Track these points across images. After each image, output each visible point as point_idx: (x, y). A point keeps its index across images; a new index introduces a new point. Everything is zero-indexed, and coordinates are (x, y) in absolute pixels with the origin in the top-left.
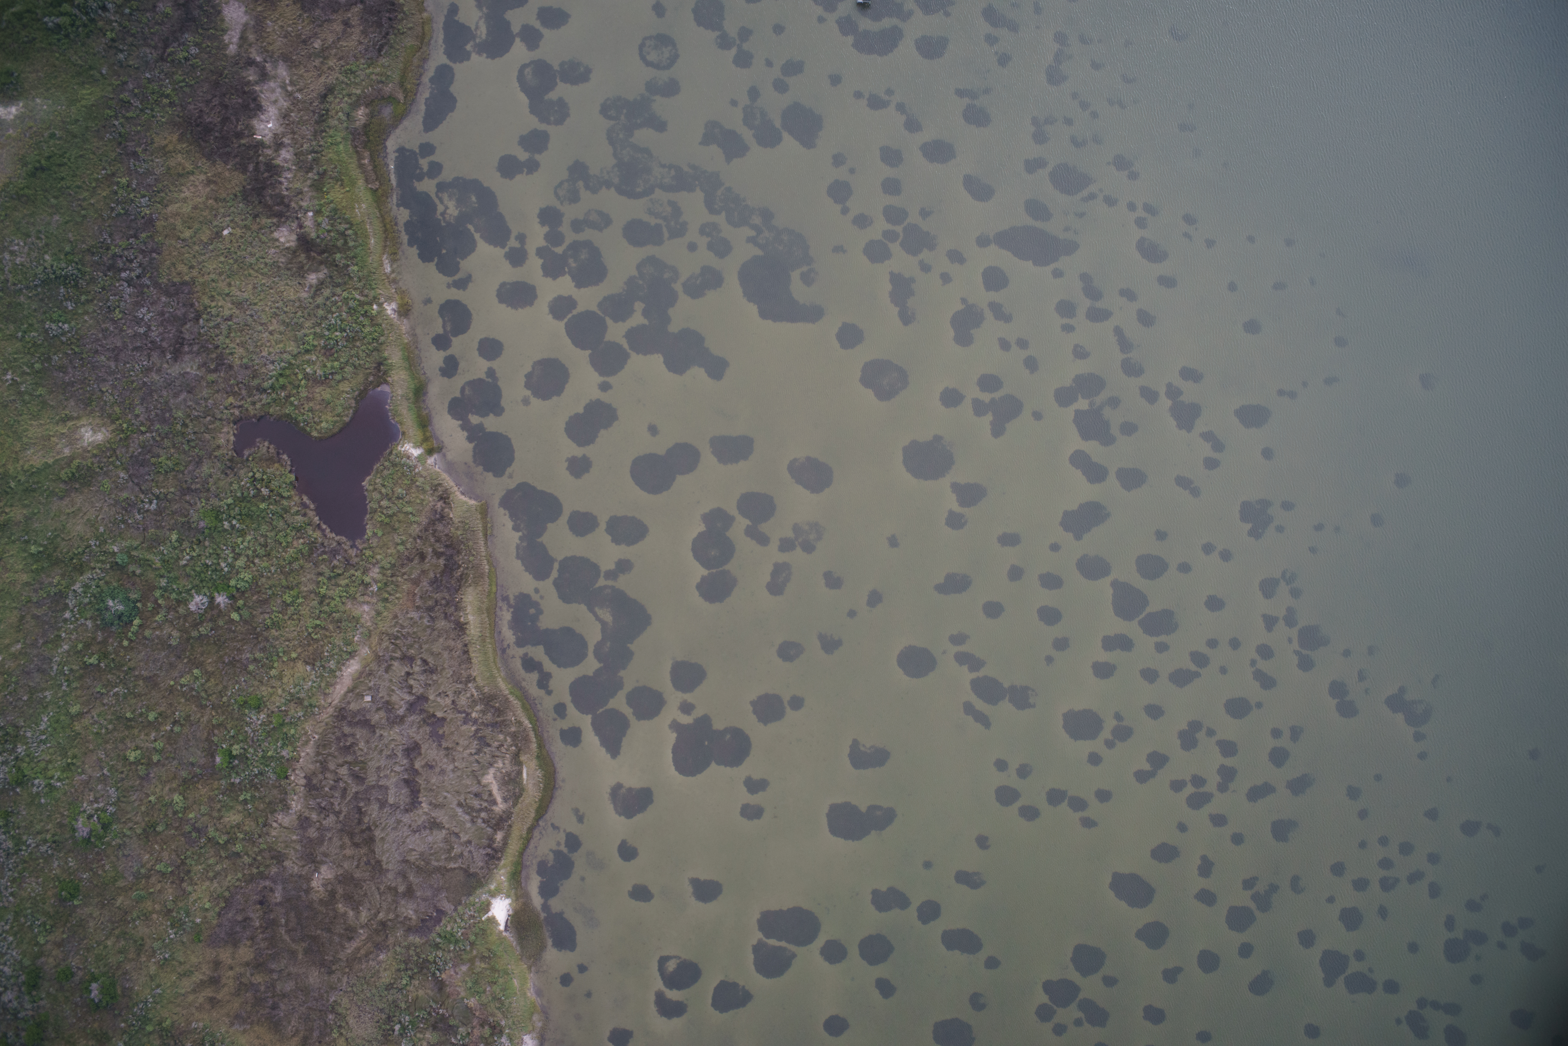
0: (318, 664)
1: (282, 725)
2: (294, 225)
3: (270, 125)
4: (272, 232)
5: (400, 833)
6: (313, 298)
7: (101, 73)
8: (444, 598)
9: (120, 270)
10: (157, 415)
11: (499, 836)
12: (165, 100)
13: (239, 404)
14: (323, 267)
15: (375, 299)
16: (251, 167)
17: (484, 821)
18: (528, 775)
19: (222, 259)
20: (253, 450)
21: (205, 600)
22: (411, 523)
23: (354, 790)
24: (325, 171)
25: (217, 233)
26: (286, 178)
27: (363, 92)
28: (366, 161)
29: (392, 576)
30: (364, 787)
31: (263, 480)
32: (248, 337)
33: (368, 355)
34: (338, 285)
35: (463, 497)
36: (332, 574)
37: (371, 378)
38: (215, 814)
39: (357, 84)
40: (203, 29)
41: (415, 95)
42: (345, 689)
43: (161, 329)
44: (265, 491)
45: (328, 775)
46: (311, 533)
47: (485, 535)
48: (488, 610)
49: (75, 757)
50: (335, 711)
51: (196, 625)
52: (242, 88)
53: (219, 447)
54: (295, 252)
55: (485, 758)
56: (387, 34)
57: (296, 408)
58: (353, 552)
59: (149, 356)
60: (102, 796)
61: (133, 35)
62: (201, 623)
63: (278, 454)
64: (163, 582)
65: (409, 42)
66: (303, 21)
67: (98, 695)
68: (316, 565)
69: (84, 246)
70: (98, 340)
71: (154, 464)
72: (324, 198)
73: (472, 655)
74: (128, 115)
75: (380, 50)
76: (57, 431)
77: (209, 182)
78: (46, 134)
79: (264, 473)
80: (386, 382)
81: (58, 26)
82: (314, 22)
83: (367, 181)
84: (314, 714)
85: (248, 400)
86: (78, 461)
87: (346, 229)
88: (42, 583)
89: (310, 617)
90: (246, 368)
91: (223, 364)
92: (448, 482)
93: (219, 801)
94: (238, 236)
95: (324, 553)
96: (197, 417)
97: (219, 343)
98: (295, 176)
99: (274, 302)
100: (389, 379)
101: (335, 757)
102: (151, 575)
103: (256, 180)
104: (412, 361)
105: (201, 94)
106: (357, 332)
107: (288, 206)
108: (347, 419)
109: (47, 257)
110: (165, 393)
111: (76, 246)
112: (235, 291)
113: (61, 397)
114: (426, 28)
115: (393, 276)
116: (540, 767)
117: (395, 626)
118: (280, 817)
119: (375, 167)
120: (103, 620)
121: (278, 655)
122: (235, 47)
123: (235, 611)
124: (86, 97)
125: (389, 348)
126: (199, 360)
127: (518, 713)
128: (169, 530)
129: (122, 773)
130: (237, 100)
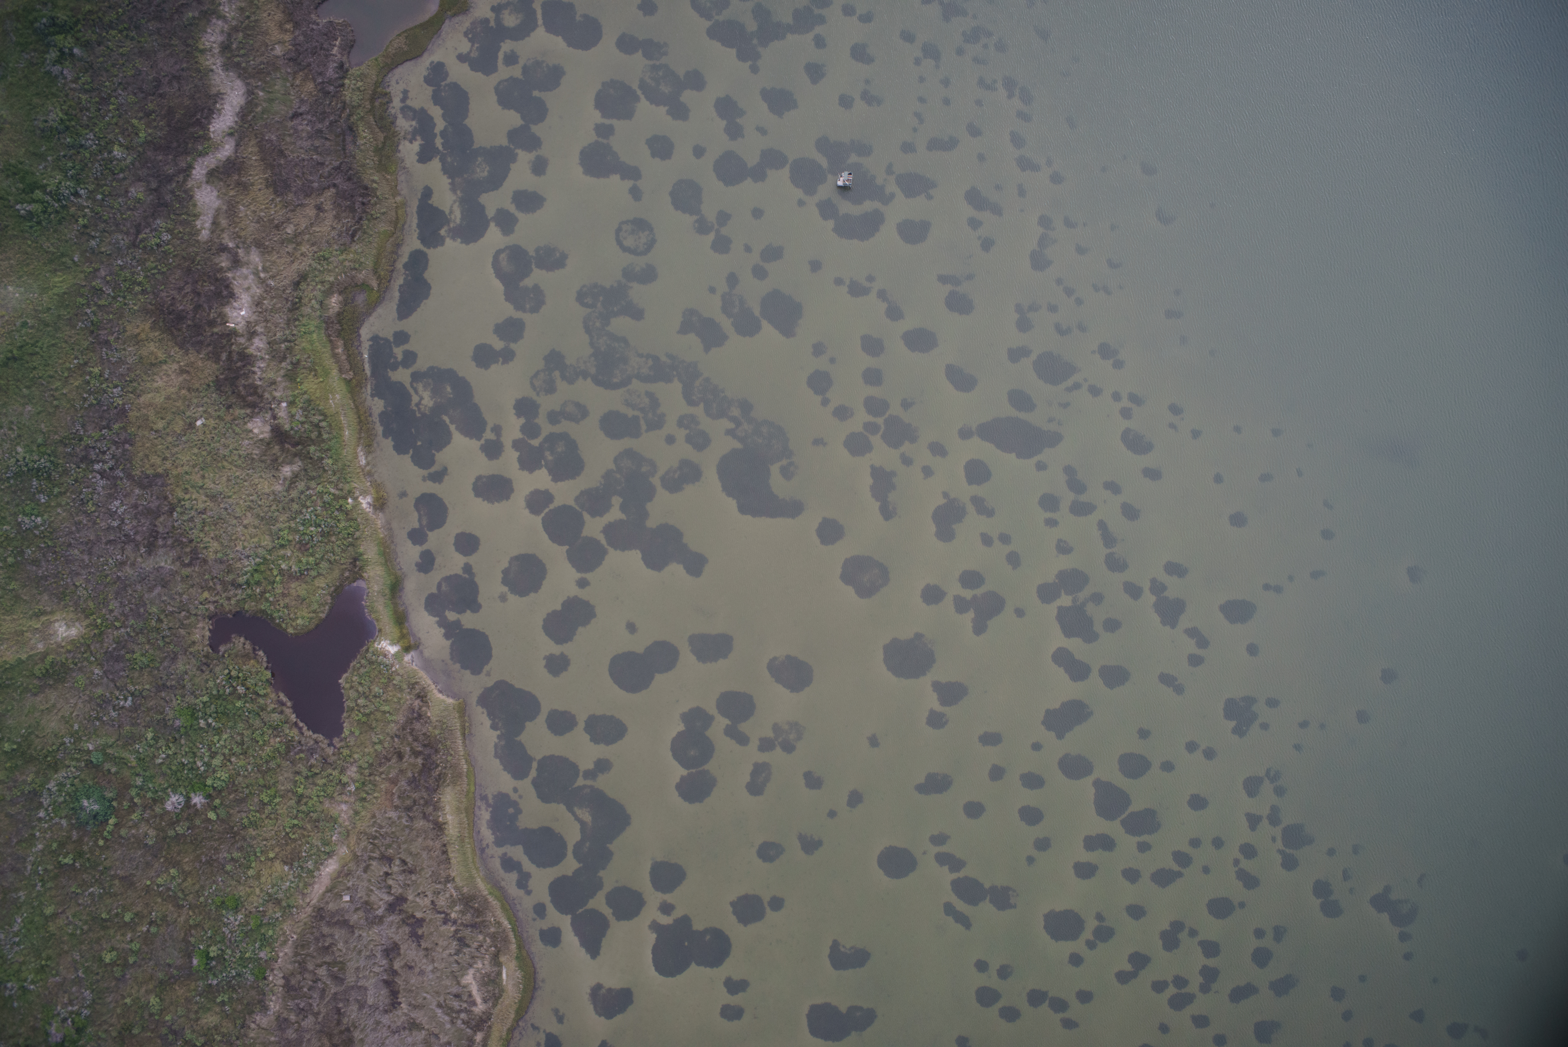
0: (296, 864)
1: (261, 925)
2: (268, 416)
3: (243, 313)
4: (245, 423)
5: (379, 1034)
6: (287, 491)
7: (73, 260)
8: (423, 798)
9: (93, 462)
10: (131, 610)
11: (479, 1037)
12: (137, 288)
13: (214, 599)
14: (297, 459)
15: (350, 492)
16: (224, 356)
17: (464, 1023)
18: (507, 976)
19: (196, 451)
20: (228, 646)
21: (181, 799)
22: (389, 722)
23: (332, 991)
24: (299, 361)
25: (190, 424)
26: (259, 367)
27: (336, 279)
28: (340, 350)
29: (370, 775)
30: (343, 988)
31: (239, 678)
32: (222, 530)
33: (343, 551)
34: (312, 478)
35: (440, 696)
36: (309, 774)
37: (347, 574)
38: (193, 1016)
39: (330, 271)
40: (175, 214)
41: (389, 281)
42: (323, 889)
43: (135, 523)
44: (241, 690)
45: (307, 975)
46: (287, 731)
47: (464, 735)
48: (466, 809)
49: (49, 958)
50: (314, 911)
51: (172, 824)
52: (215, 275)
53: (194, 643)
54: (268, 444)
55: (464, 958)
56: (361, 219)
57: (271, 603)
58: (330, 751)
59: (123, 549)
60: (77, 998)
61: (105, 221)
62: (178, 821)
63: (254, 649)
64: (139, 781)
65: (383, 227)
66: (276, 206)
67: (74, 895)
68: (293, 763)
69: (56, 437)
70: (72, 533)
71: (129, 660)
72: (297, 389)
73: (451, 855)
74: (100, 303)
75: (353, 236)
76: (30, 626)
77: (182, 371)
78: (18, 324)
79: (240, 670)
80: (362, 577)
81: (30, 212)
82: (286, 207)
83: (341, 371)
84: (292, 914)
85: (223, 596)
86: (51, 656)
87: (320, 421)
88: (16, 781)
89: (288, 816)
90: (221, 562)
91: (198, 558)
92: (426, 679)
93: (197, 1003)
94: (211, 428)
95: (301, 751)
96: (172, 613)
97: (193, 536)
98: (268, 365)
99: (248, 495)
100: (365, 575)
101: (314, 957)
102: (126, 773)
103: (229, 369)
104: (388, 556)
105: (174, 281)
106: (332, 527)
107: (261, 397)
108: (323, 616)
109: (19, 449)
110: (139, 587)
111: (49, 437)
112: (209, 484)
113: (35, 591)
114: (400, 212)
115: (368, 468)
116: (520, 967)
117: (373, 826)
118: (258, 1018)
119: (349, 356)
120: (78, 819)
121: (255, 855)
122: (207, 232)
123: (212, 810)
124: (58, 285)
125: (364, 543)
126: (173, 554)
127: (497, 914)
128: (145, 727)
129: (98, 974)
130: (209, 288)
